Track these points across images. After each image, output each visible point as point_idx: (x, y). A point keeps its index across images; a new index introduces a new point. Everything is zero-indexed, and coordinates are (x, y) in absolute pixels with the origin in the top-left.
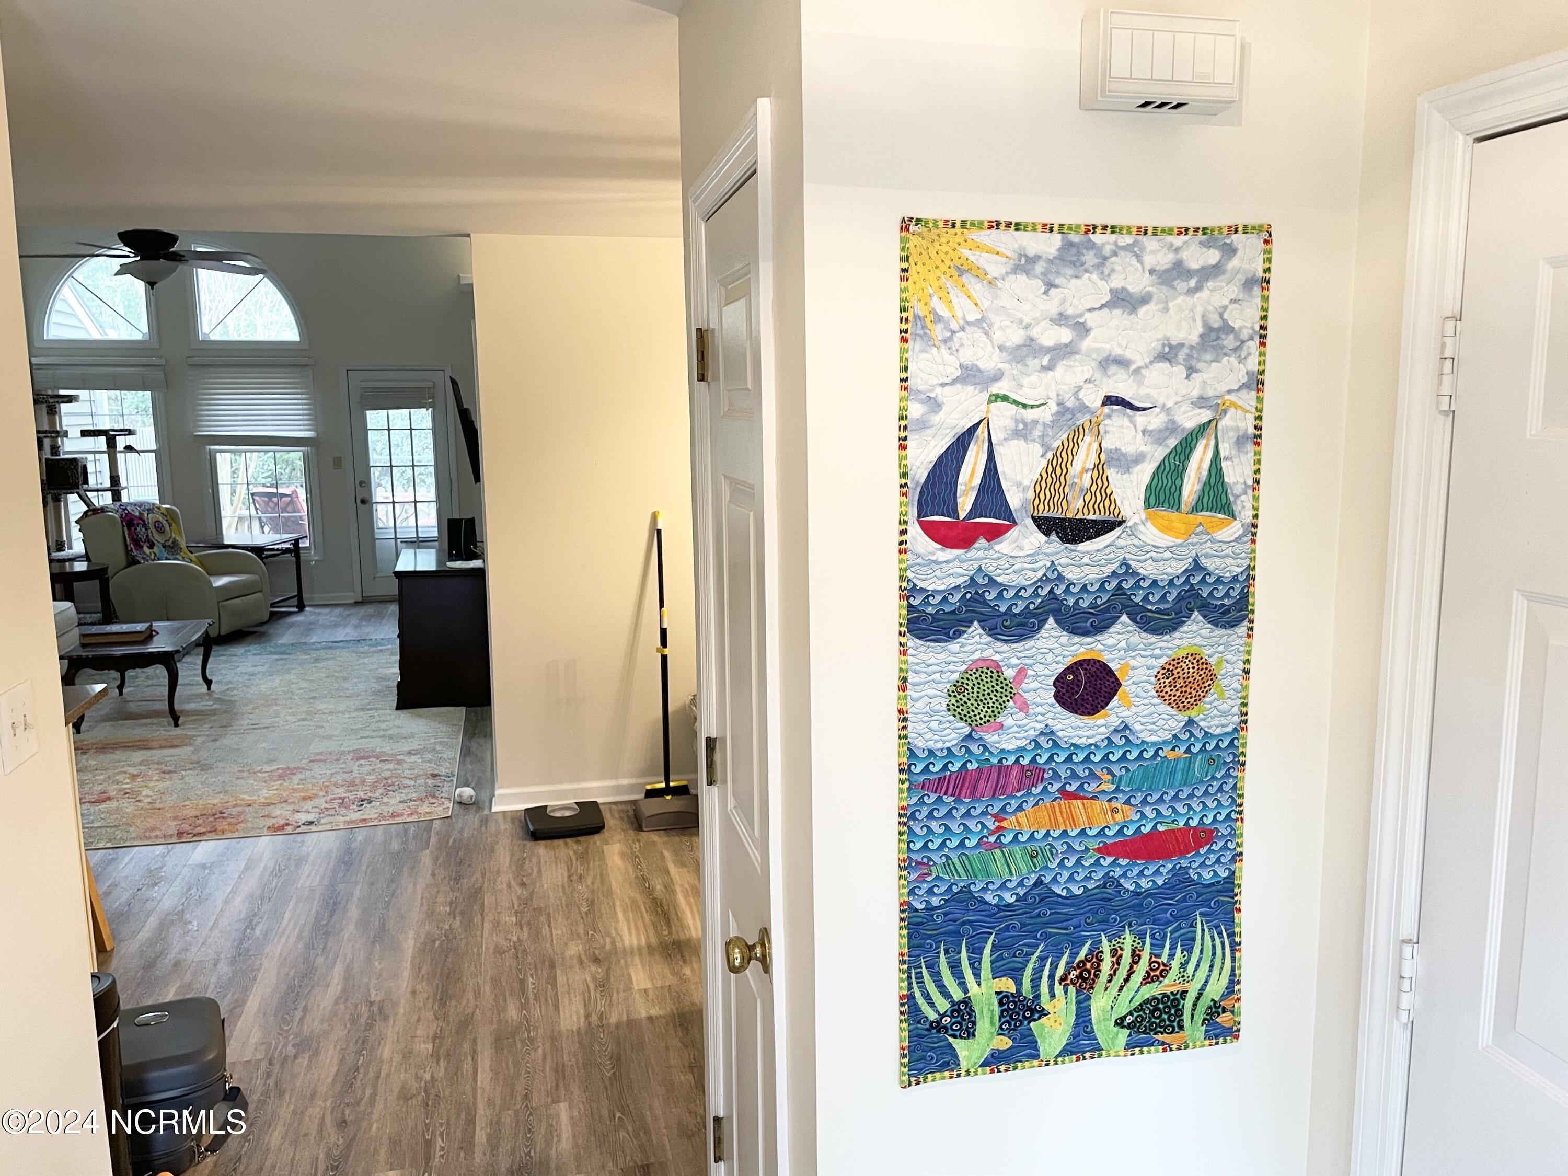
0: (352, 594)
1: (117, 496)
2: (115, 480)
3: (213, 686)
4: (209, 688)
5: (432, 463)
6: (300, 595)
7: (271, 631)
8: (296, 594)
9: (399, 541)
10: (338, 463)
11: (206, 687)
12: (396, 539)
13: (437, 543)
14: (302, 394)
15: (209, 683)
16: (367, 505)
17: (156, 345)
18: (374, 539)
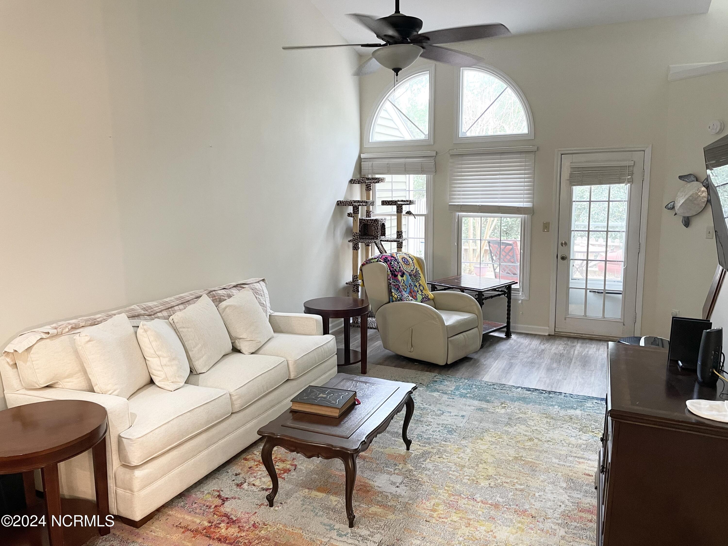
0: (548, 328)
1: (400, 246)
2: (399, 234)
3: (412, 447)
4: (408, 449)
5: (624, 230)
6: (508, 326)
7: (482, 360)
8: (506, 325)
9: (588, 291)
10: (546, 226)
11: (405, 446)
12: (586, 289)
13: (620, 296)
14: (525, 174)
15: (408, 443)
16: (565, 261)
17: (432, 143)
18: (568, 288)
